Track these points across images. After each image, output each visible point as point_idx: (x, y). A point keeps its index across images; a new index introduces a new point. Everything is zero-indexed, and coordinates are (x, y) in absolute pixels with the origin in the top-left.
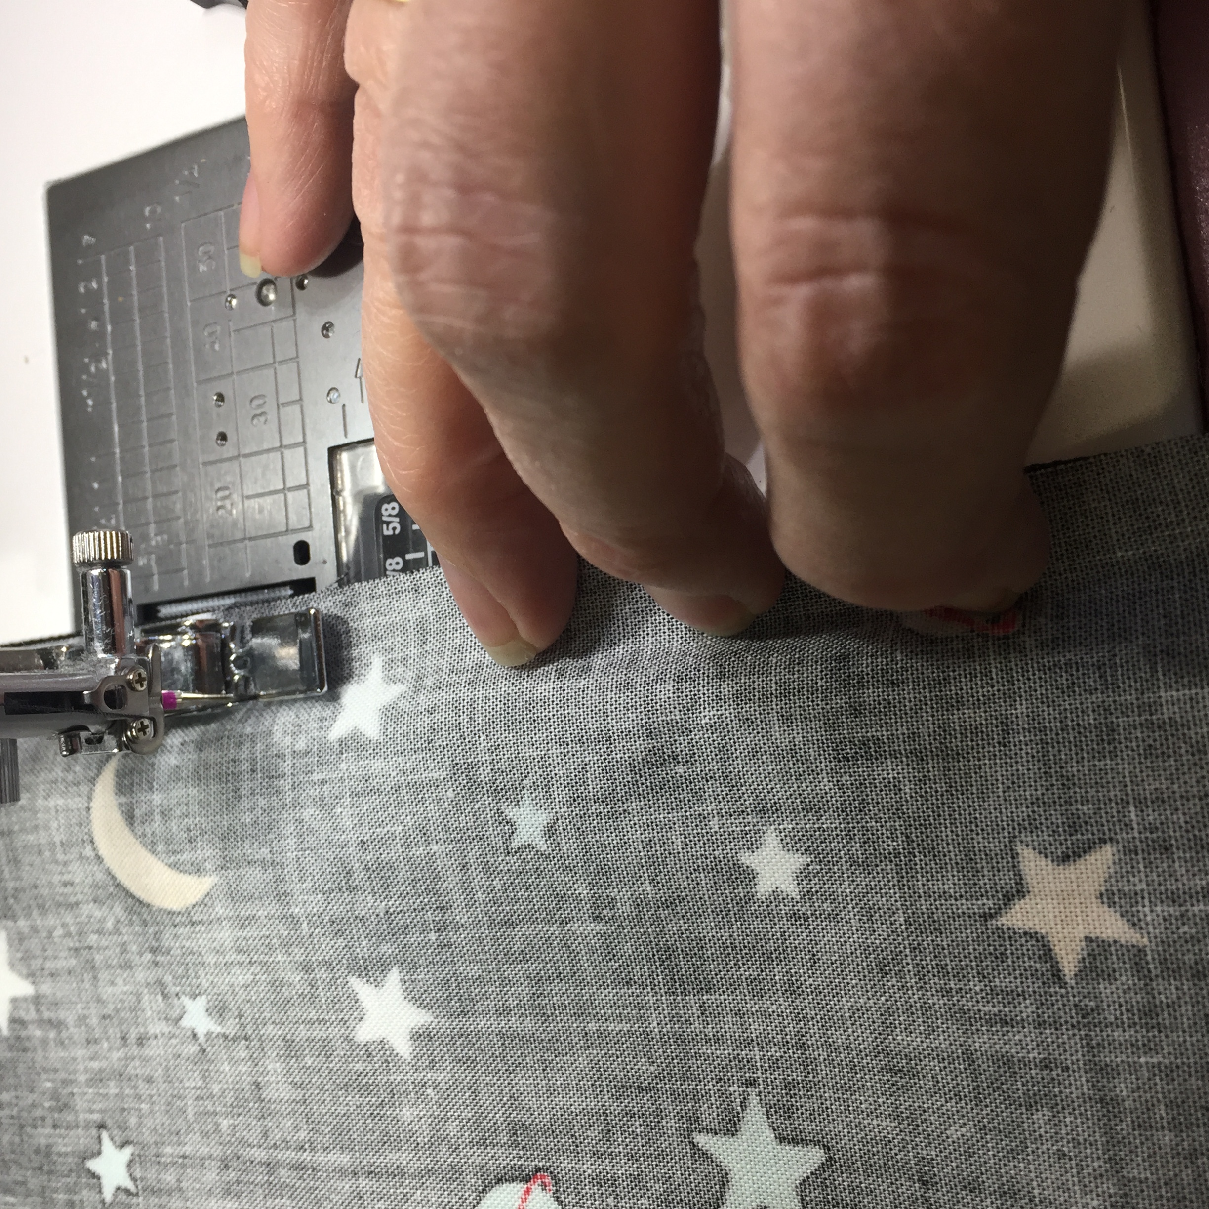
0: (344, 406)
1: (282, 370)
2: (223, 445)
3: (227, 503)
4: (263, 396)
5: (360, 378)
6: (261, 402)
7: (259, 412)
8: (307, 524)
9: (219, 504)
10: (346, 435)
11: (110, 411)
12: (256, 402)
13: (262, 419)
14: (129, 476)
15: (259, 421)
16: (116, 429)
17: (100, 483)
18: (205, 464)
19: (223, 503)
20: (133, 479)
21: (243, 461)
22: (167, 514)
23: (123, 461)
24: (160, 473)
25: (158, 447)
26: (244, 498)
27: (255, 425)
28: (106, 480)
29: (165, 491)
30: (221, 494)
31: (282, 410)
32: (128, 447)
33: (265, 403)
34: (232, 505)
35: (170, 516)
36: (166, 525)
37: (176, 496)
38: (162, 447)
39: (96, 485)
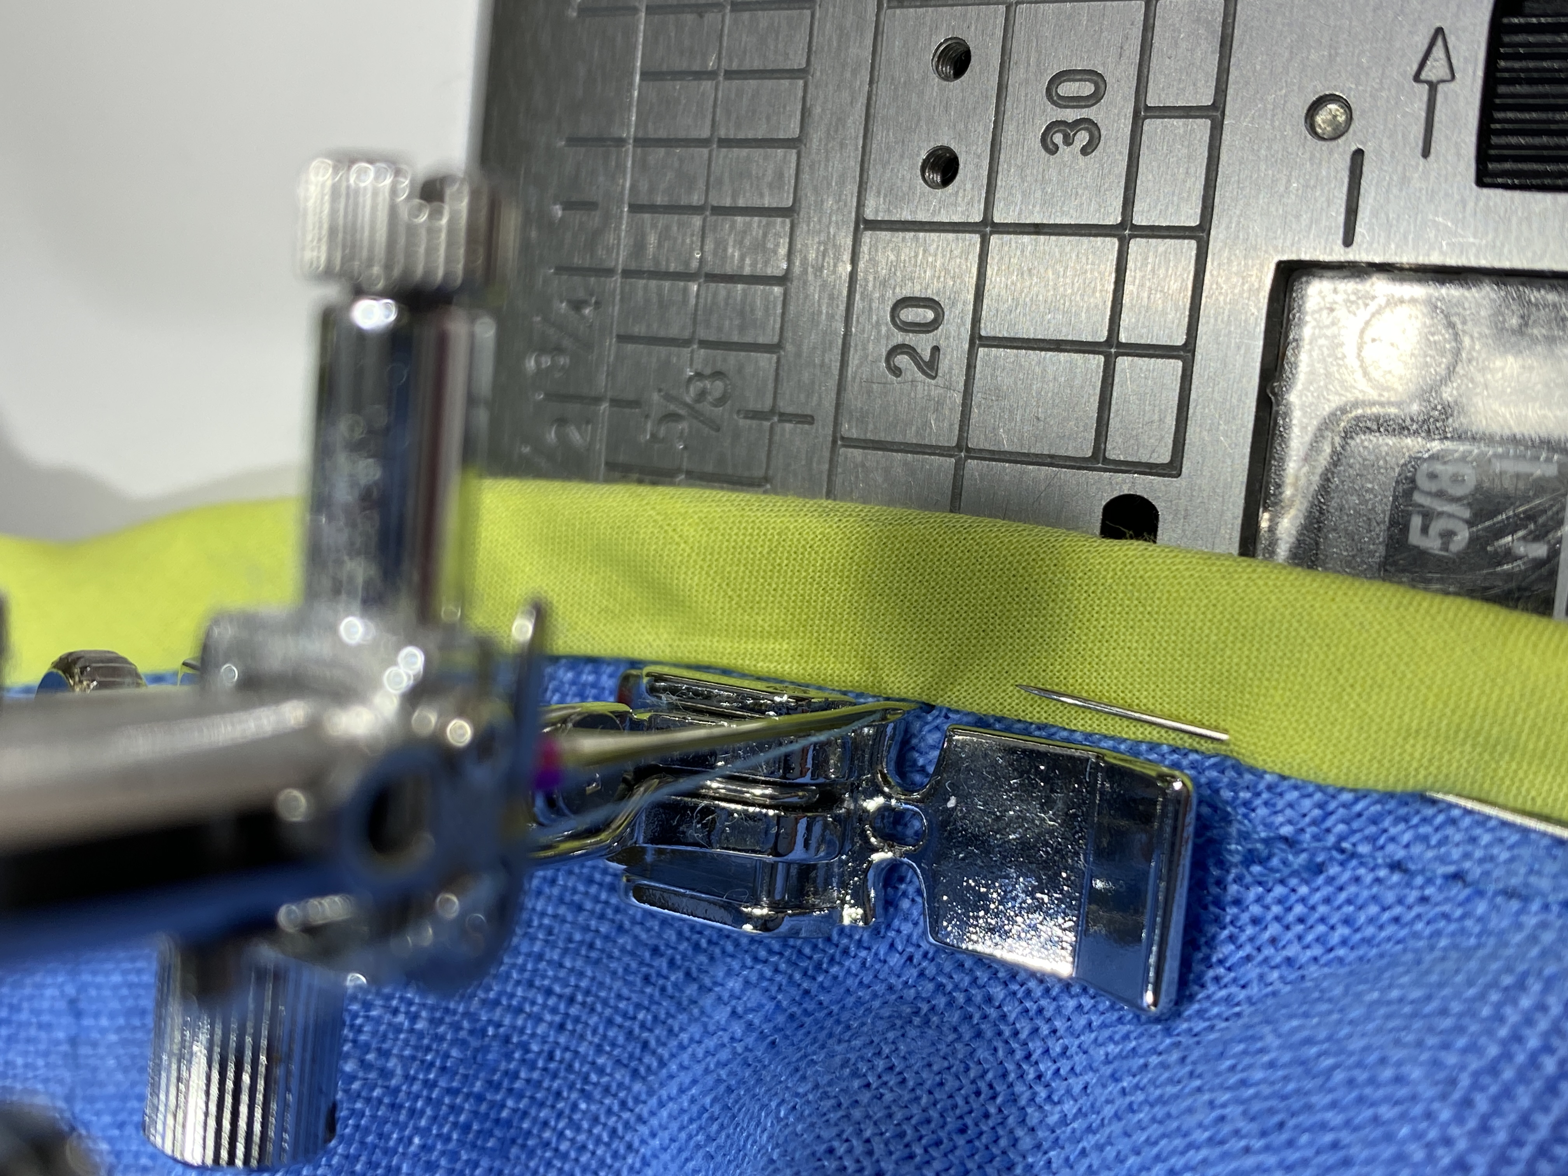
0: (1358, 155)
2: (941, 185)
3: (923, 343)
4: (1092, 75)
5: (1433, 87)
6: (1087, 89)
7: (1071, 115)
8: (1164, 456)
9: (900, 338)
10: (1348, 240)
11: (630, 32)
12: (1067, 89)
13: (1082, 138)
14: (653, 209)
15: (1068, 141)
16: (637, 78)
17: (568, 206)
18: (875, 225)
19: (910, 339)
20: (662, 220)
21: (994, 240)
22: (742, 329)
23: (642, 165)
24: (739, 219)
25: (745, 152)
26: (977, 340)
27: (1051, 149)
28: (589, 206)
29: (747, 271)
30: (909, 315)
31: (1150, 126)
32: (662, 134)
33: (1096, 98)
34: (936, 349)
35: (748, 339)
36: (733, 358)
37: (777, 290)
38: (757, 153)
39: (558, 211)
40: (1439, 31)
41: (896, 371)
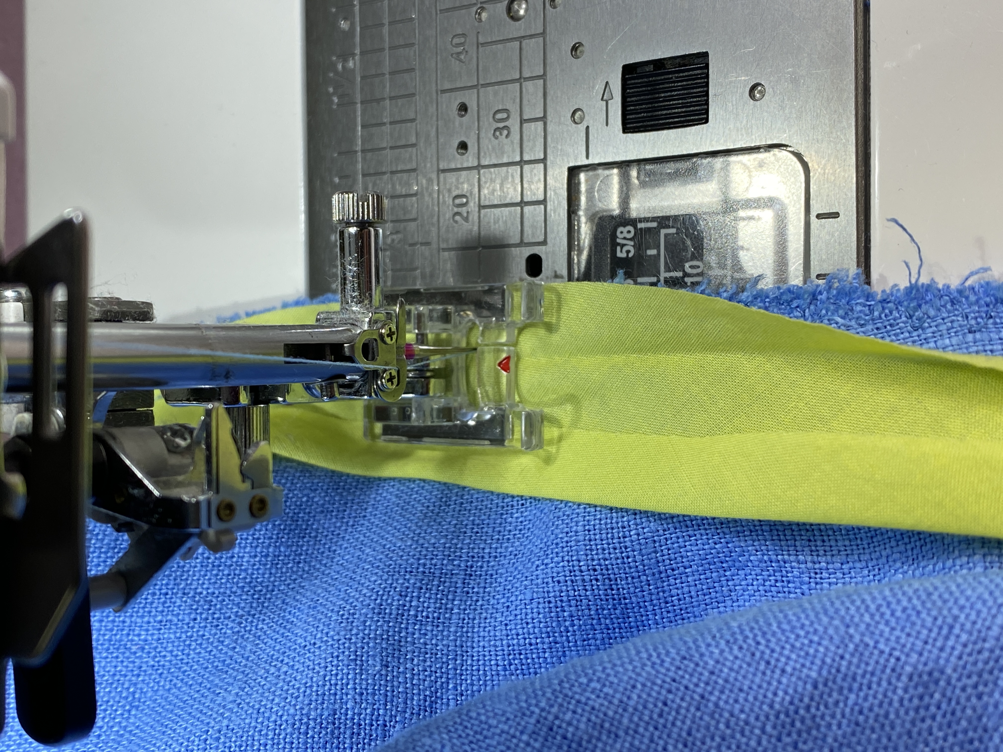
0: (588, 128)
1: (529, 86)
2: (463, 154)
3: (464, 210)
4: (506, 111)
5: (607, 102)
6: (505, 115)
7: (501, 125)
8: (541, 239)
9: (456, 210)
10: (587, 157)
11: (355, 112)
12: (499, 116)
13: (505, 132)
14: (370, 175)
15: (501, 134)
16: (360, 128)
17: (340, 178)
18: (444, 171)
19: (460, 210)
20: (373, 178)
21: (482, 171)
22: (405, 214)
23: (364, 159)
24: (399, 175)
25: (399, 150)
26: (481, 207)
27: (496, 138)
28: (347, 177)
29: (404, 193)
30: (458, 201)
31: (525, 125)
32: (370, 148)
33: (508, 118)
34: (468, 212)
35: (407, 218)
36: (402, 225)
37: (414, 199)
38: (402, 150)
39: (337, 180)
40: (607, 83)
41: (456, 222)
